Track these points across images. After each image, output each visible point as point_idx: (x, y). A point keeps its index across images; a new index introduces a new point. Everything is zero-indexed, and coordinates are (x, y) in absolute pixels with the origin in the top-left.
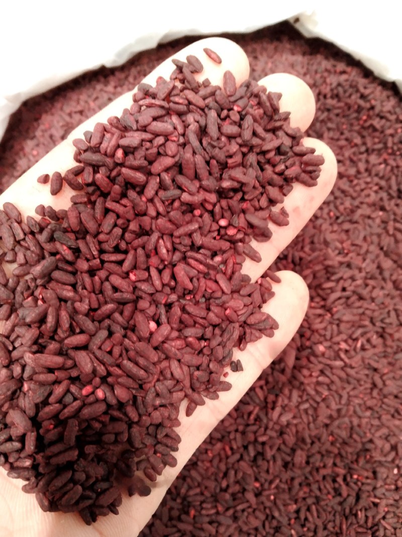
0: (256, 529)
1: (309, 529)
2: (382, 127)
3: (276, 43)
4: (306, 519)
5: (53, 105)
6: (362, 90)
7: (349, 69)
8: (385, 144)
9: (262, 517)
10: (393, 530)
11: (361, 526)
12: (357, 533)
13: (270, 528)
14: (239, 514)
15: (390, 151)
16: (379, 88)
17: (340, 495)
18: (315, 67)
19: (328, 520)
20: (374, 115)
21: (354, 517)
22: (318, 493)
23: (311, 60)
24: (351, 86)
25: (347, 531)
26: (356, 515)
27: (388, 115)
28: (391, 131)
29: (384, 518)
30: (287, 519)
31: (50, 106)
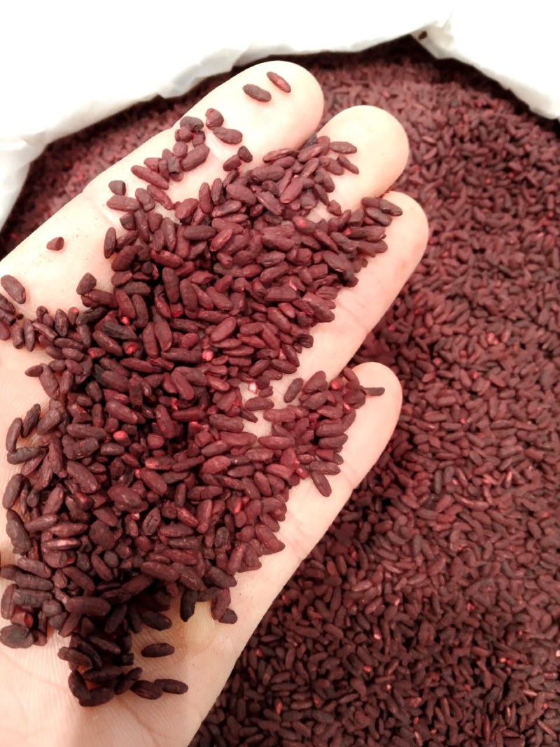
0: (366, 730)
1: (438, 732)
2: (540, 181)
3: (394, 66)
4: (435, 717)
5: (88, 149)
6: (513, 131)
7: (494, 102)
8: (545, 204)
9: (376, 714)
10: (555, 735)
11: (510, 729)
12: (505, 738)
13: (385, 729)
14: (343, 709)
15: (551, 214)
16: (537, 128)
17: (482, 685)
18: (447, 99)
19: (465, 720)
20: (528, 165)
21: (501, 716)
22: (452, 682)
23: (442, 89)
24: (497, 125)
25: (491, 736)
26: (504, 713)
27: (548, 165)
28: (552, 187)
29: (542, 718)
30: (408, 716)
31: (84, 150)
